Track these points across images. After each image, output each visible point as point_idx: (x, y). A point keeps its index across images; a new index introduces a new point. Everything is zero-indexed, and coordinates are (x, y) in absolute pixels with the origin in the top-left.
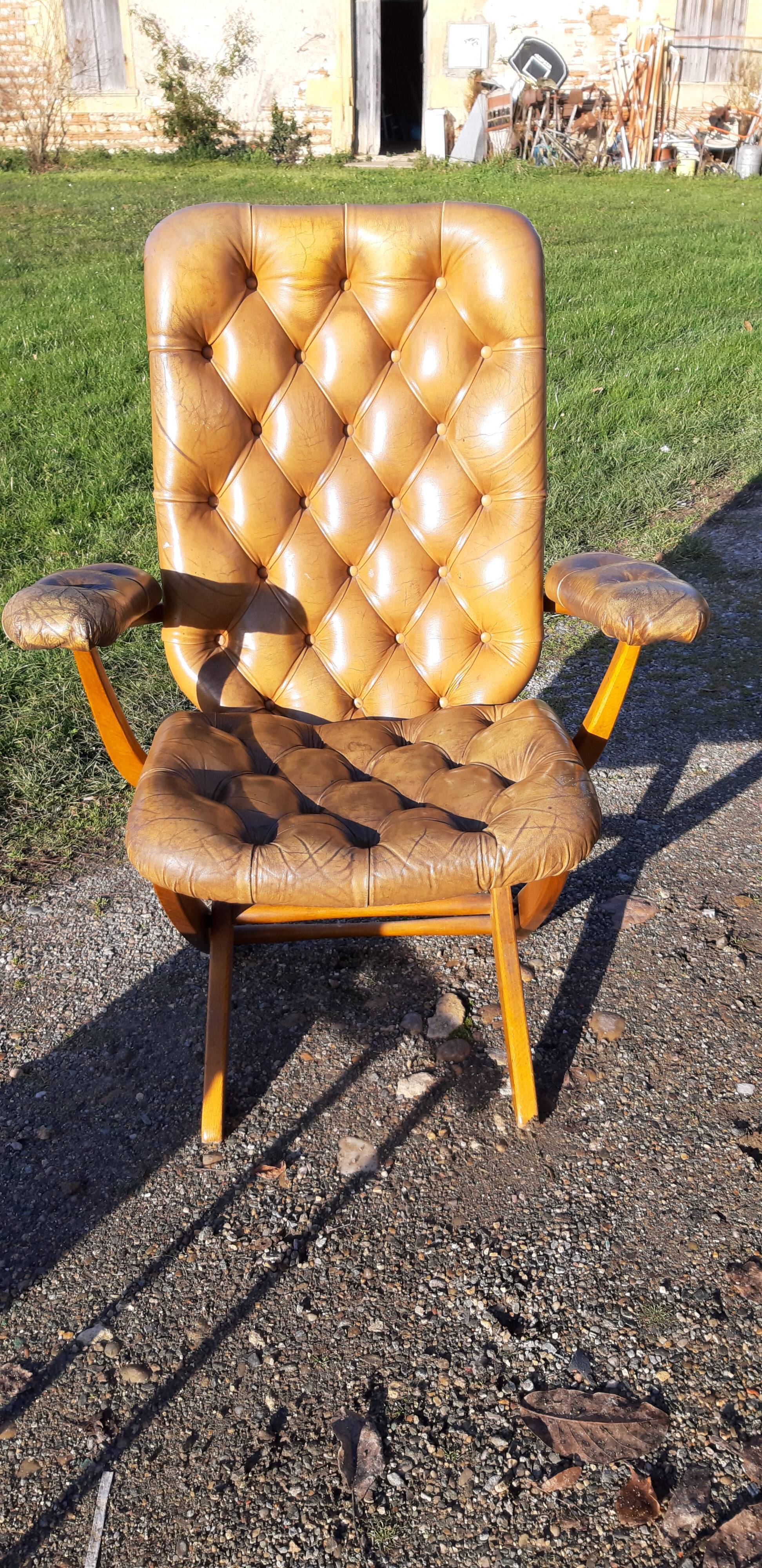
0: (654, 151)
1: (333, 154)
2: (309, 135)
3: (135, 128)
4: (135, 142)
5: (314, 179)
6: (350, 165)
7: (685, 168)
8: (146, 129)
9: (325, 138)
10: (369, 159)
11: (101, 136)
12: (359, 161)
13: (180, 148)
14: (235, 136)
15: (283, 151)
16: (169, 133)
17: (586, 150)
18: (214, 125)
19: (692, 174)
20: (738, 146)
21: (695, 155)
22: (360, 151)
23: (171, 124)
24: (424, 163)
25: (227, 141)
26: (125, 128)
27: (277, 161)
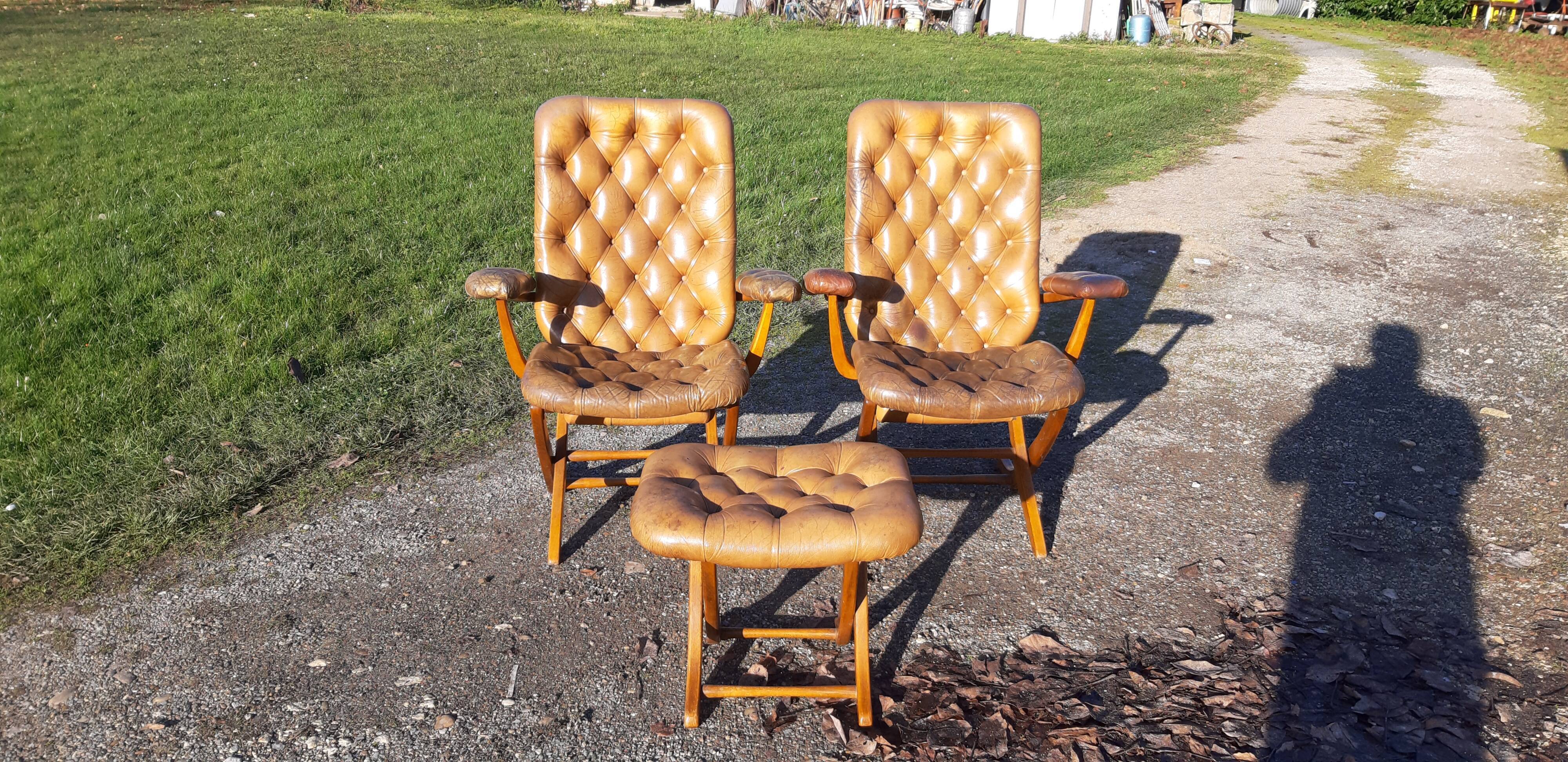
0: (886, 10)
1: (614, 4)
5: (598, 27)
6: (629, 14)
7: (912, 24)
10: (646, 9)
12: (637, 11)
17: (829, 8)
19: (917, 30)
20: (955, 8)
21: (920, 15)
22: (637, 3)
24: (693, 15)
27: (566, 9)
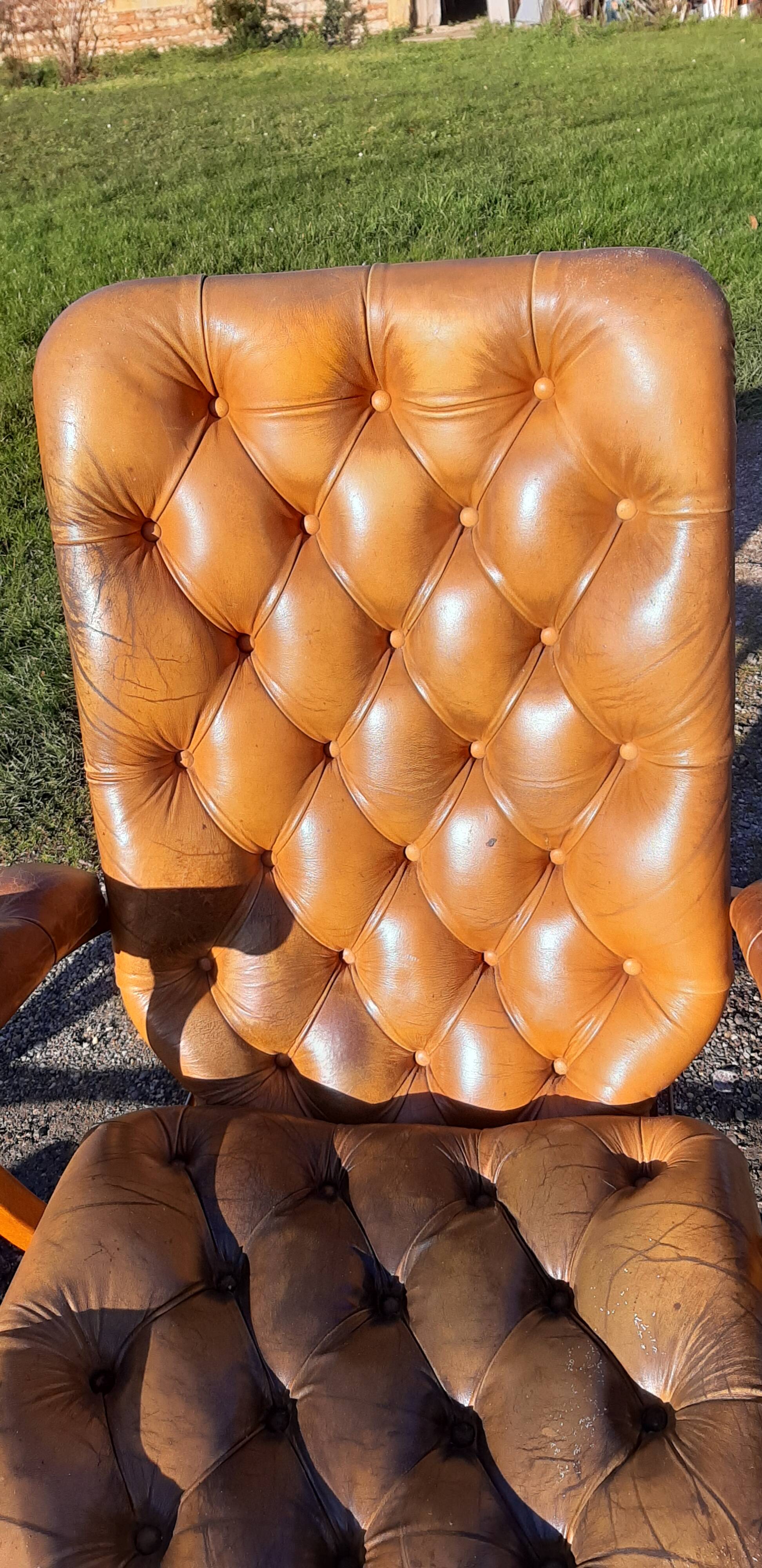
1: (390, 29)
2: (364, 11)
3: (183, 22)
4: (185, 37)
6: (408, 40)
8: (194, 22)
9: (381, 12)
10: (430, 31)
11: (149, 35)
12: (418, 35)
13: (230, 40)
14: (286, 19)
15: (337, 31)
16: (218, 24)
18: (264, 10)
22: (419, 23)
23: (219, 14)
24: (488, 31)
25: (278, 26)
26: (173, 23)
27: (331, 44)
